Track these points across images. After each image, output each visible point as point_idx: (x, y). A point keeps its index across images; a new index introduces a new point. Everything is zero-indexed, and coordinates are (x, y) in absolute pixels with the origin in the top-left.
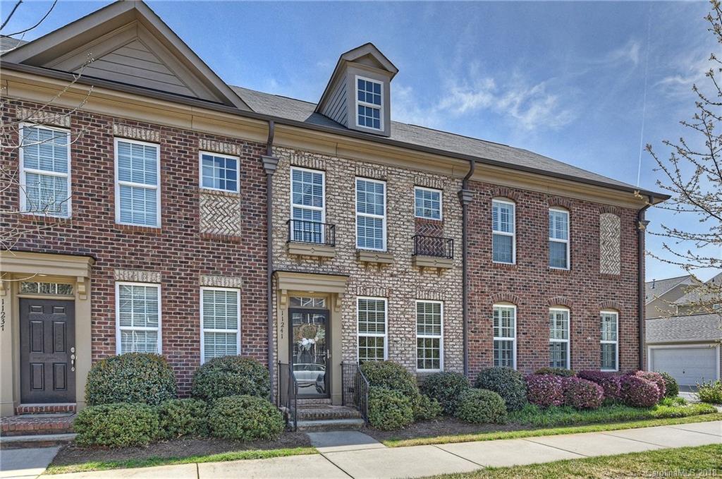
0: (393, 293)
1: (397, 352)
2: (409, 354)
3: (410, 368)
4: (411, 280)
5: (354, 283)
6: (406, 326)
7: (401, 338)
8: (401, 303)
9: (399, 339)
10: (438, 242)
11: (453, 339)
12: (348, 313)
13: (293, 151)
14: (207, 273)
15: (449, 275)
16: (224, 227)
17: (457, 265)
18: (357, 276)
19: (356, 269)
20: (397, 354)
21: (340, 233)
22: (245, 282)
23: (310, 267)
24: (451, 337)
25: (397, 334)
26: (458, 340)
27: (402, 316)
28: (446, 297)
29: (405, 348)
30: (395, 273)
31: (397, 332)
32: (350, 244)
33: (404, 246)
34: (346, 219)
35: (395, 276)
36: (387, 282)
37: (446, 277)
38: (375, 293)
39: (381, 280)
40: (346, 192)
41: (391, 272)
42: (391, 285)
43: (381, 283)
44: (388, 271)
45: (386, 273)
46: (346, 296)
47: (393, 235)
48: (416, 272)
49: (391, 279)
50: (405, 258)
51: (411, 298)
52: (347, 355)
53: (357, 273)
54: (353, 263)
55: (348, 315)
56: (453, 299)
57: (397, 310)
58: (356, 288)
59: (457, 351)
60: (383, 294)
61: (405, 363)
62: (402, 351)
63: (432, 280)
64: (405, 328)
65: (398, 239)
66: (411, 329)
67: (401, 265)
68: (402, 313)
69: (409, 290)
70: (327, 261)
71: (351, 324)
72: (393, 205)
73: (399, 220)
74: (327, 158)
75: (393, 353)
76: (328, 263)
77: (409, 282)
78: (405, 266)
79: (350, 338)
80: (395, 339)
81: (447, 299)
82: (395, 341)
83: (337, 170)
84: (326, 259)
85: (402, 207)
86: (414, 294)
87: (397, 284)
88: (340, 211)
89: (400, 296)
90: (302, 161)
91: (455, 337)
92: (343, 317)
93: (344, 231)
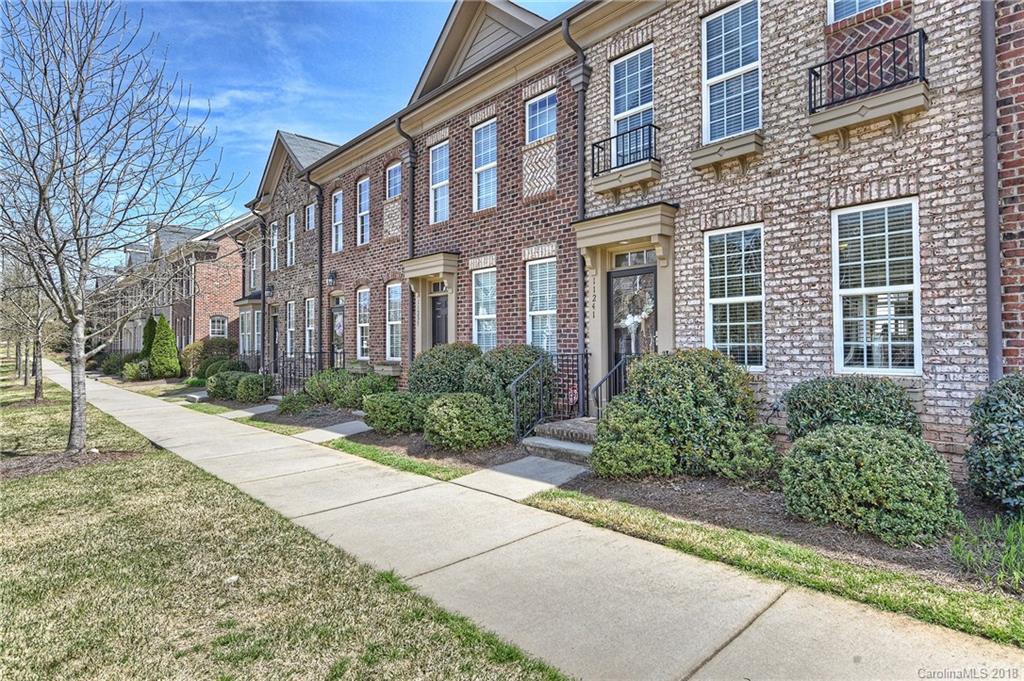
0: (772, 210)
1: (781, 331)
2: (810, 333)
3: (814, 366)
4: (815, 172)
5: (696, 209)
6: (802, 273)
7: (791, 300)
8: (792, 225)
9: (785, 303)
10: (895, 54)
11: (949, 289)
12: (686, 265)
13: (611, 39)
14: (527, 245)
15: (931, 124)
16: (542, 183)
17: (961, 87)
18: (702, 196)
19: (699, 184)
20: (783, 335)
21: (673, 131)
22: (560, 247)
23: (631, 203)
24: (942, 285)
25: (781, 294)
26: (965, 292)
27: (794, 253)
28: (922, 183)
29: (800, 320)
30: (778, 166)
31: (783, 289)
32: (690, 144)
33: (796, 104)
34: (682, 103)
35: (778, 173)
36: (759, 190)
37: (922, 131)
38: (733, 219)
39: (747, 190)
40: (683, 56)
41: (767, 168)
42: (767, 195)
43: (746, 197)
44: (761, 169)
45: (757, 172)
46: (684, 237)
47: (773, 90)
48: (828, 150)
49: (768, 181)
50: (801, 127)
51: (816, 210)
52: (684, 339)
53: (700, 193)
54: (694, 175)
55: (687, 269)
56: (946, 184)
57: (782, 244)
58: (699, 218)
59: (961, 322)
60: (749, 217)
61: (802, 354)
62: (793, 330)
63: (875, 154)
64: (800, 277)
65: (784, 93)
66: (816, 279)
67: (790, 146)
68: (794, 247)
69: (811, 193)
70: (655, 185)
71: (690, 284)
72: (772, 30)
73: (786, 54)
74: (654, 17)
75: (774, 334)
76: (656, 188)
77: (810, 175)
78: (801, 145)
79: (688, 309)
80: (776, 304)
81: (925, 188)
82: (777, 308)
83: (669, 27)
84: (652, 183)
85: (795, 21)
86: (824, 198)
87: (782, 188)
88: (673, 95)
89: (788, 212)
90: (622, 47)
91: (955, 284)
92: (677, 274)
93: (679, 125)
